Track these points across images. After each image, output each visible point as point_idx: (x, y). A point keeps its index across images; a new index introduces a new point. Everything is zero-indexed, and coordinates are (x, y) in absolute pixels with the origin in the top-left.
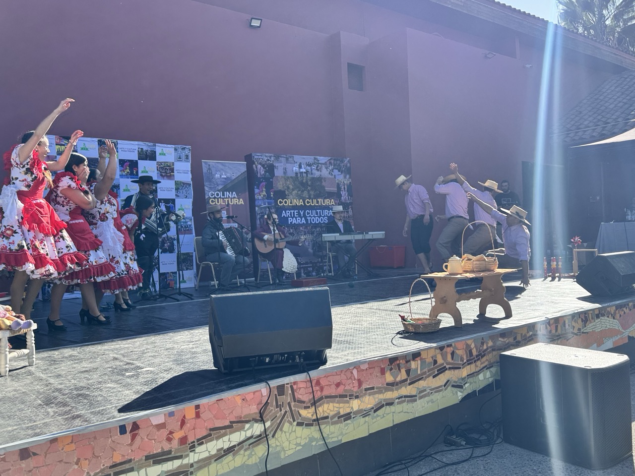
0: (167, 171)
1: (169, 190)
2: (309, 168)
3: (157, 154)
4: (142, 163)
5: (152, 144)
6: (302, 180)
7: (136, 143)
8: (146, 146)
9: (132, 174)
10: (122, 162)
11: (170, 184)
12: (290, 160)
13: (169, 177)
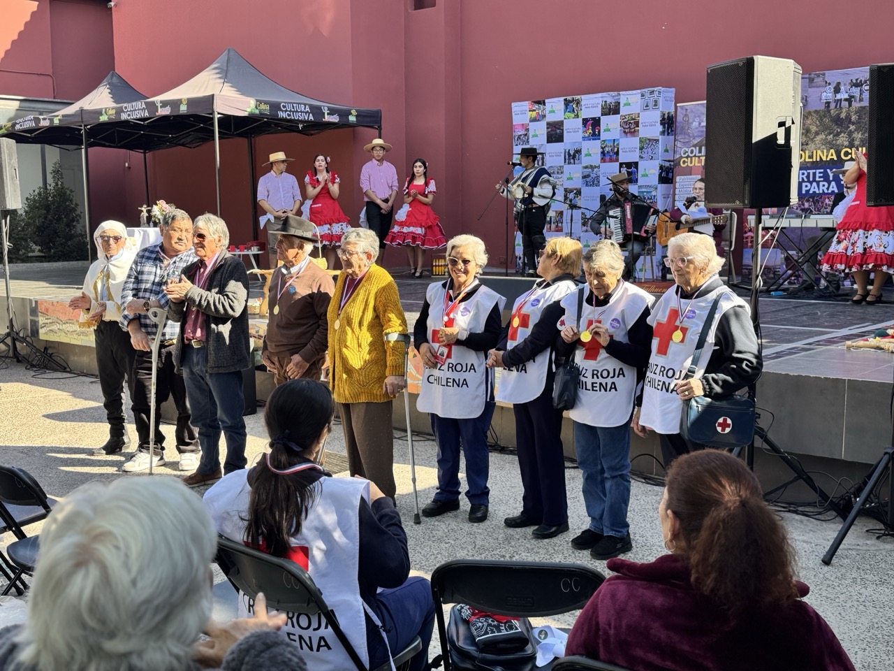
0: (631, 127)
1: (632, 150)
2: (856, 91)
3: (622, 105)
4: (604, 120)
5: (616, 93)
6: (838, 115)
7: (600, 95)
8: (609, 98)
9: (594, 134)
10: (585, 121)
11: (634, 142)
12: (818, 81)
13: (633, 133)
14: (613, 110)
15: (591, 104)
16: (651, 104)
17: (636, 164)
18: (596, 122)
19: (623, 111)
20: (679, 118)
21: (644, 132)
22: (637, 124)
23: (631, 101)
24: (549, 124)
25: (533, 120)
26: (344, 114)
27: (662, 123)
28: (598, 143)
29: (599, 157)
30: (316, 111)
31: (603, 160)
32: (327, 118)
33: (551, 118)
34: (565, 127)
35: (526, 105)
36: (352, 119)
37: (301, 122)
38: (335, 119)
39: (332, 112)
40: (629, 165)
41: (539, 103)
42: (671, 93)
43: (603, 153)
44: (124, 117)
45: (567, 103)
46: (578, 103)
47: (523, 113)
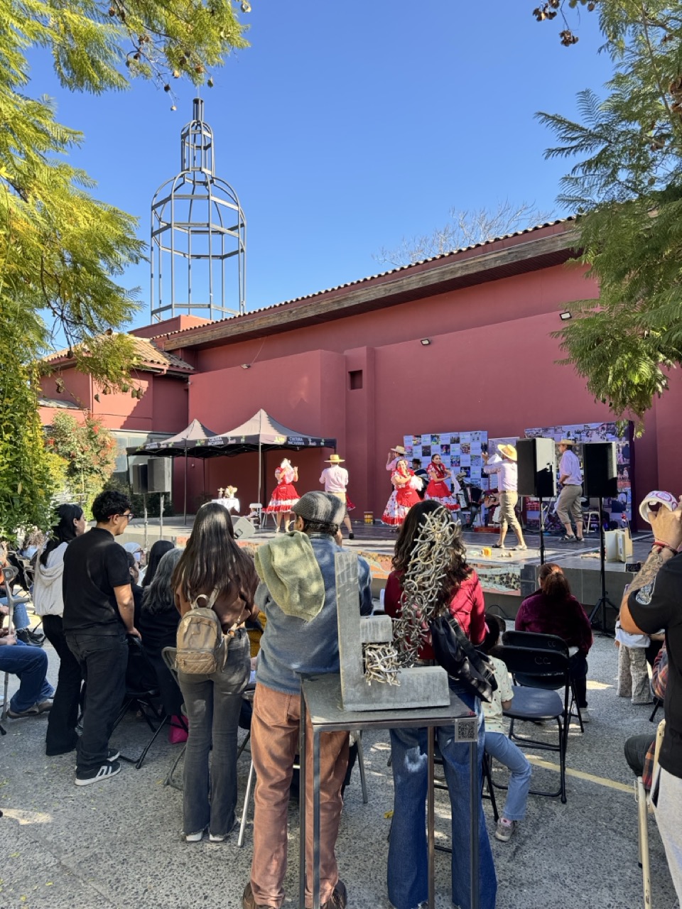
0: (466, 450)
1: (467, 461)
2: (578, 436)
3: (461, 439)
4: (452, 445)
5: (457, 433)
7: (449, 433)
8: (454, 435)
9: (447, 453)
10: (442, 446)
11: (467, 457)
12: (559, 430)
13: (467, 453)
14: (457, 441)
15: (445, 438)
16: (476, 439)
17: (469, 468)
18: (447, 447)
19: (462, 442)
20: (490, 446)
21: (472, 452)
22: (469, 448)
23: (466, 437)
24: (423, 447)
25: (415, 445)
26: (319, 441)
27: (482, 447)
28: (449, 457)
29: (450, 464)
30: (306, 440)
31: (452, 465)
32: (311, 444)
33: (424, 444)
34: (432, 448)
35: (412, 437)
36: (322, 444)
37: (299, 446)
38: (314, 444)
39: (313, 441)
40: (465, 468)
41: (417, 436)
42: (486, 433)
43: (452, 462)
44: (209, 444)
45: (432, 437)
46: (438, 437)
47: (410, 441)
